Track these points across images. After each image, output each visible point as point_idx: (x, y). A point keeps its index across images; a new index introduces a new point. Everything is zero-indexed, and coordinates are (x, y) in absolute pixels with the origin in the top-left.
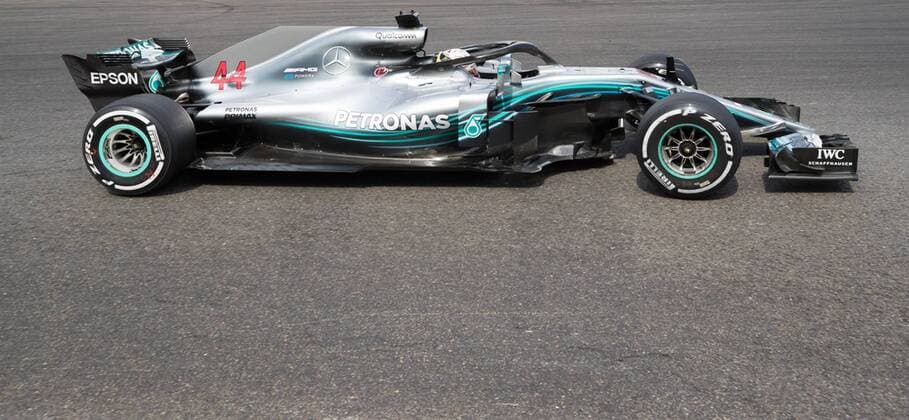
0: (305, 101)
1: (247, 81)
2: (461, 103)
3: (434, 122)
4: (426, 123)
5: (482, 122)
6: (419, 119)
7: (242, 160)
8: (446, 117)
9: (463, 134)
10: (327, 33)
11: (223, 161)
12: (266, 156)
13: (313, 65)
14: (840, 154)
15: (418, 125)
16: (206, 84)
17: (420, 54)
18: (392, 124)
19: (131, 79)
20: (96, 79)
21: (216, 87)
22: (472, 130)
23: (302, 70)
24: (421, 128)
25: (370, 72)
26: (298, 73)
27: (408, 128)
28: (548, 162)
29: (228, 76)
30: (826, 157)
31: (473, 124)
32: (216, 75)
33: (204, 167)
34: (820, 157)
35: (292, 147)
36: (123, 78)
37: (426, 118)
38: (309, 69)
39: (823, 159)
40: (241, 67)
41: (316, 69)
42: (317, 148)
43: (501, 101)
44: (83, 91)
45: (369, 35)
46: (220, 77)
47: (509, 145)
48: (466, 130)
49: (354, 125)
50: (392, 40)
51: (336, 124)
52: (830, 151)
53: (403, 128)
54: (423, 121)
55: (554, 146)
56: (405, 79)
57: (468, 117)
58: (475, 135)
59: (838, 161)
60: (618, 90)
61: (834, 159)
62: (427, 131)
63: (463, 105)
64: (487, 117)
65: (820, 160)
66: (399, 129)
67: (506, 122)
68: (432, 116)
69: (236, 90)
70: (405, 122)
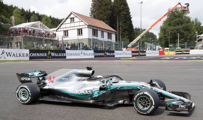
0: (64, 86)
1: (55, 81)
2: (93, 88)
3: (88, 92)
4: (87, 92)
5: (98, 93)
6: (85, 91)
7: (50, 98)
8: (91, 91)
9: (94, 96)
10: (72, 71)
11: (46, 98)
12: (54, 98)
13: (68, 78)
14: (185, 107)
15: (85, 93)
16: (47, 81)
17: (92, 76)
18: (79, 92)
19: (29, 79)
20: (23, 79)
21: (48, 82)
22: (96, 95)
23: (65, 79)
24: (86, 94)
25: (79, 80)
26: (64, 80)
27: (83, 93)
28: (116, 104)
29: (51, 80)
30: (181, 107)
31: (96, 93)
32: (49, 79)
33: (40, 99)
34: (179, 107)
35: (61, 96)
36: (27, 79)
37: (86, 91)
38: (67, 79)
39: (180, 108)
40: (54, 78)
41: (68, 79)
42: (66, 97)
43: (108, 88)
44: (20, 81)
45: (80, 71)
46: (50, 80)
47: (104, 99)
48: (95, 95)
49: (73, 92)
50: (85, 73)
51: (70, 91)
52: (182, 106)
53: (82, 93)
54: (86, 92)
55: (120, 100)
56: (86, 82)
57: (95, 92)
58: (96, 96)
59: (184, 108)
60: (136, 87)
61: (183, 108)
62: (87, 95)
63: (94, 88)
64: (99, 92)
65: (179, 108)
66: (81, 94)
67: (103, 93)
68: (88, 91)
69: (52, 83)
70: (82, 92)
